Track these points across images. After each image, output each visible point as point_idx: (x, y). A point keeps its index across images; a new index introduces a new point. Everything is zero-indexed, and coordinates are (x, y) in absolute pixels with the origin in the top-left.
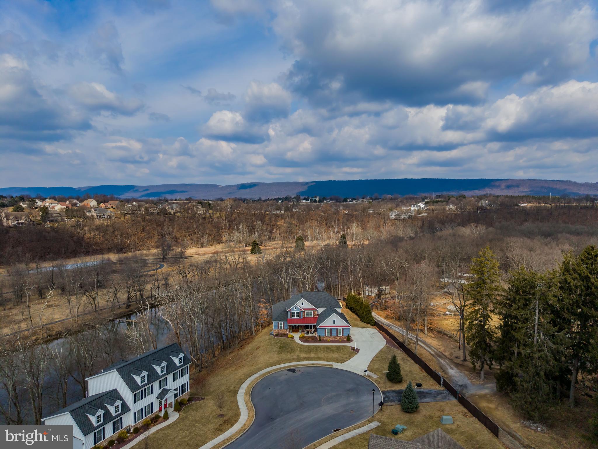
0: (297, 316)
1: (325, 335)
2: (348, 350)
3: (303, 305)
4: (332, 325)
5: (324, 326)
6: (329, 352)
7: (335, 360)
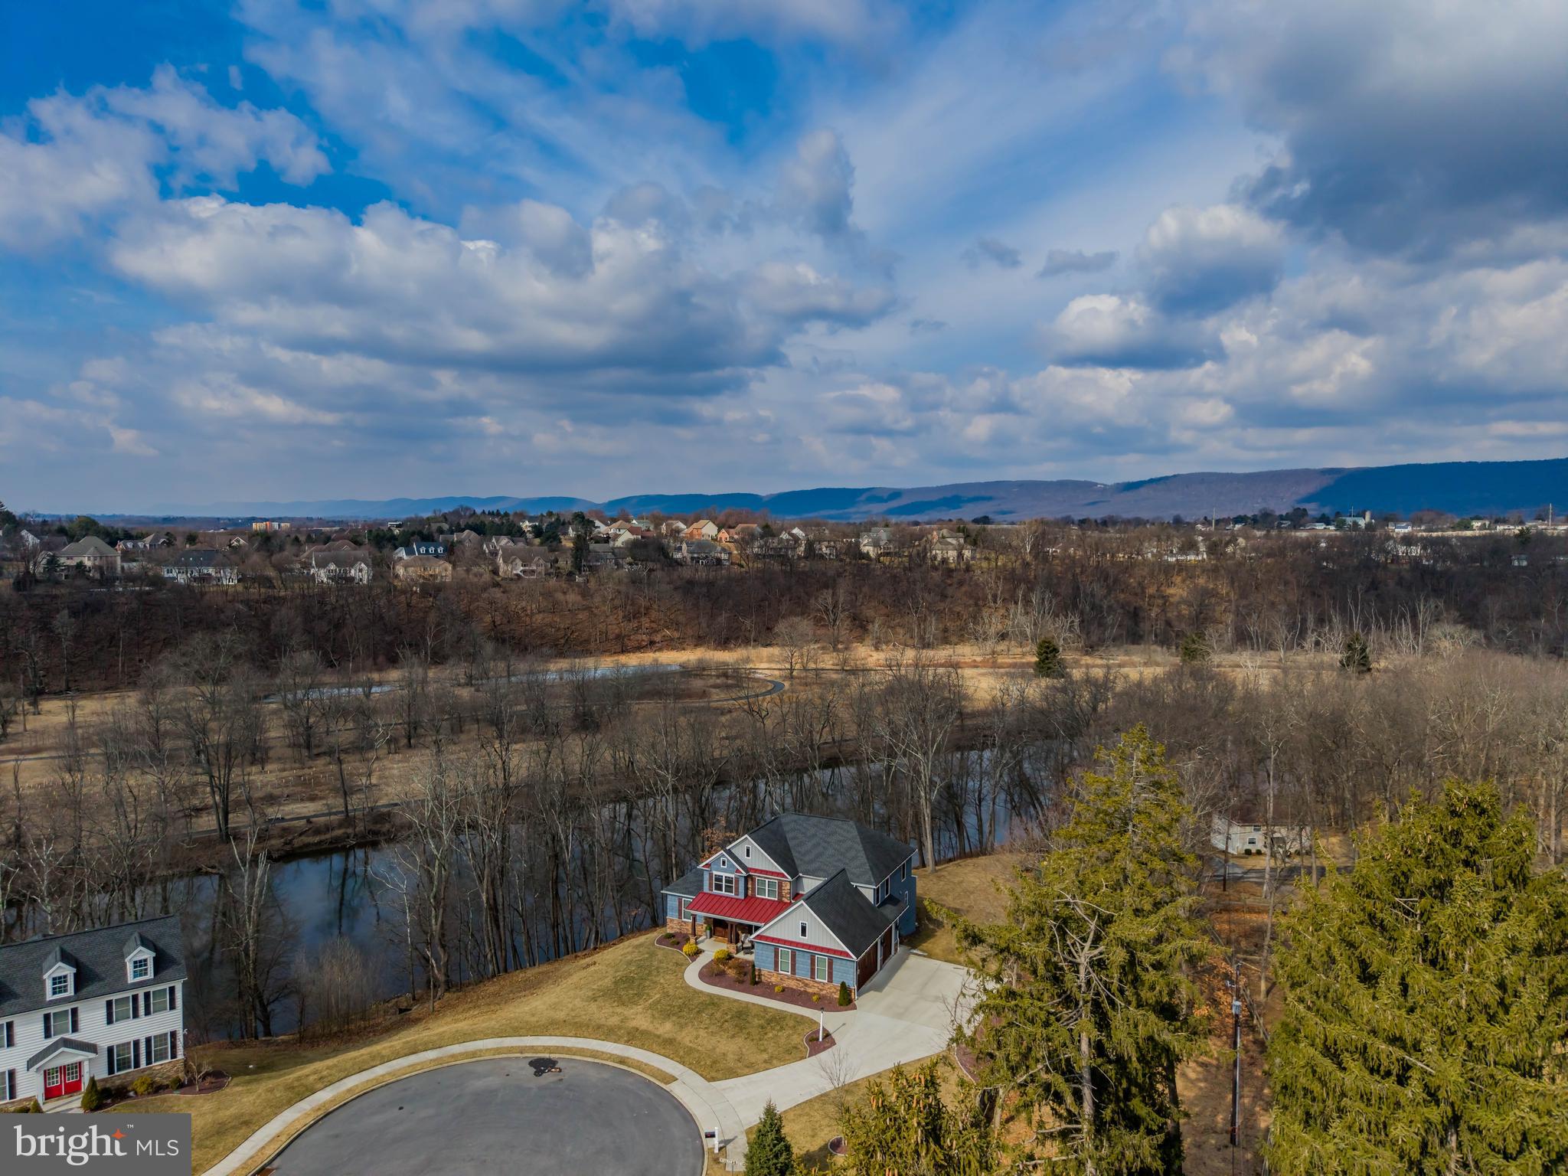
0: (729, 889)
1: (776, 968)
2: (795, 1036)
3: (748, 855)
4: (797, 941)
5: (773, 939)
6: (724, 1031)
7: (708, 1063)
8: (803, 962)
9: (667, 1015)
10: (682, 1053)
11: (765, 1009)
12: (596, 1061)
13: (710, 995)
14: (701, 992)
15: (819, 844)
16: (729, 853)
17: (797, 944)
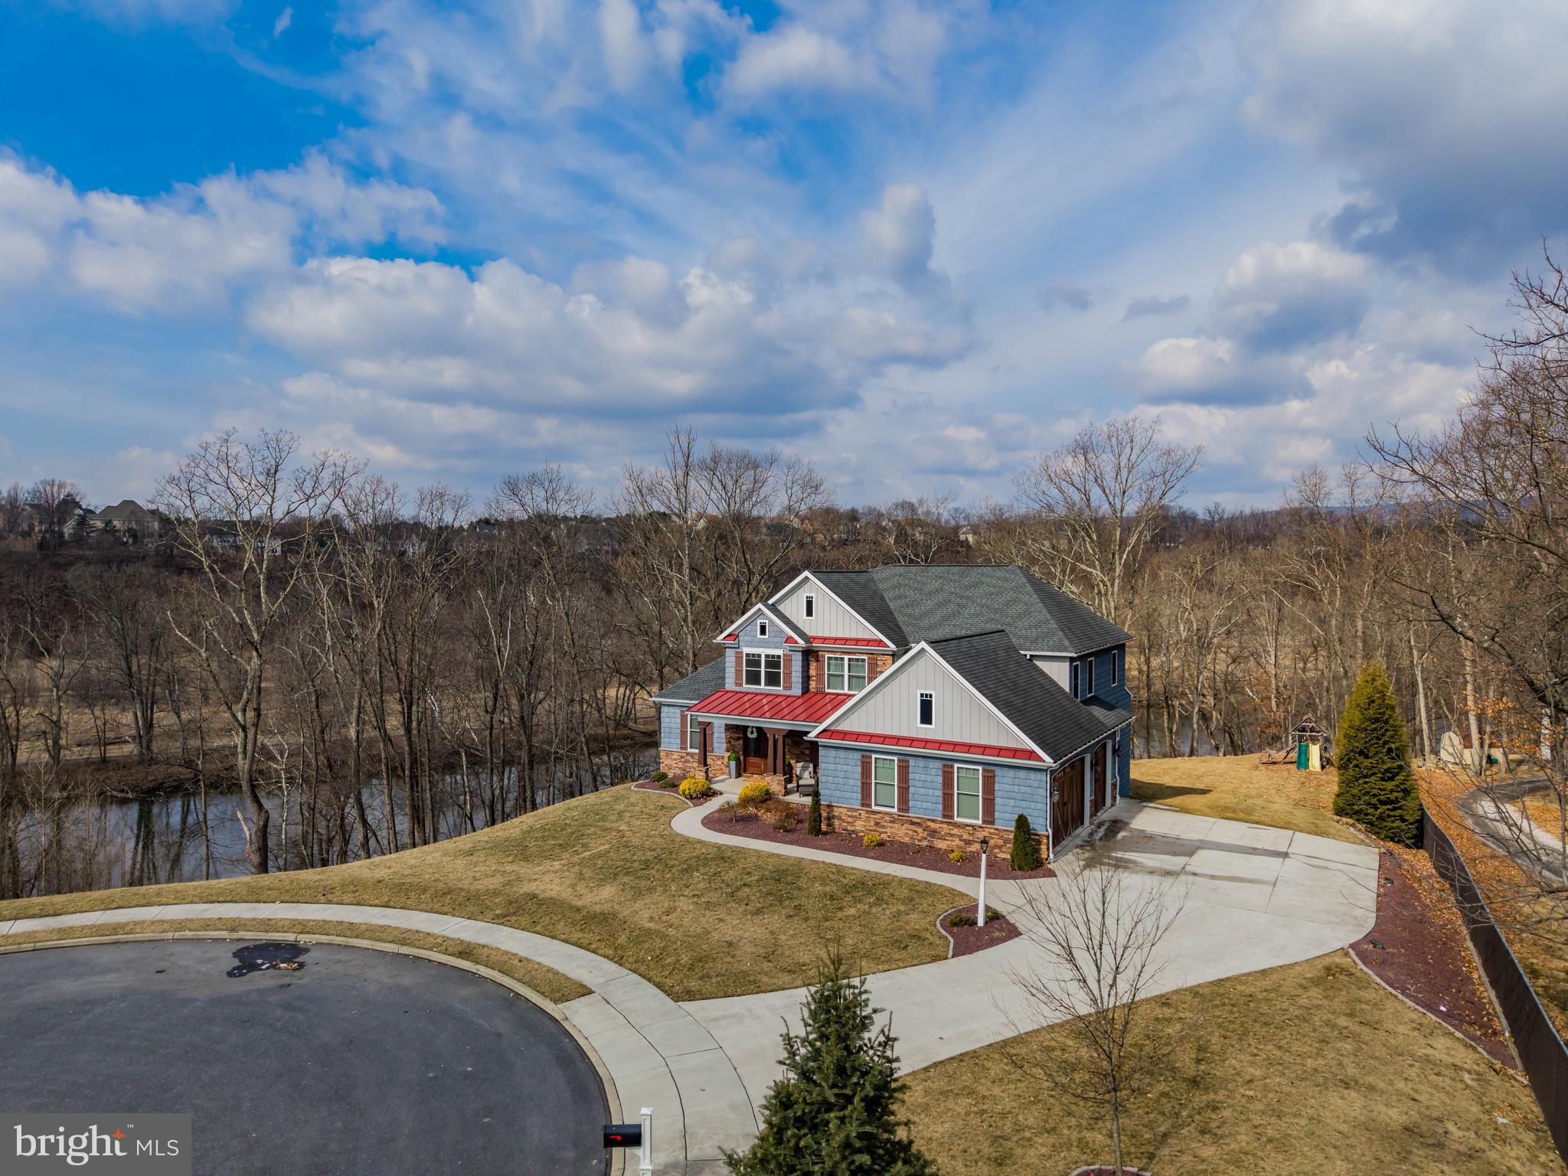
0: (773, 679)
1: (865, 801)
2: (913, 916)
3: (809, 613)
4: (913, 735)
5: (857, 736)
6: (739, 902)
7: (685, 959)
8: (926, 781)
9: (610, 874)
10: (622, 939)
11: (840, 870)
12: (405, 950)
13: (719, 847)
14: (700, 842)
15: (947, 602)
16: (773, 608)
17: (912, 741)
